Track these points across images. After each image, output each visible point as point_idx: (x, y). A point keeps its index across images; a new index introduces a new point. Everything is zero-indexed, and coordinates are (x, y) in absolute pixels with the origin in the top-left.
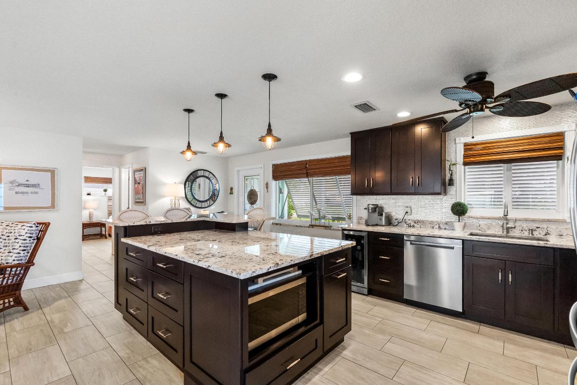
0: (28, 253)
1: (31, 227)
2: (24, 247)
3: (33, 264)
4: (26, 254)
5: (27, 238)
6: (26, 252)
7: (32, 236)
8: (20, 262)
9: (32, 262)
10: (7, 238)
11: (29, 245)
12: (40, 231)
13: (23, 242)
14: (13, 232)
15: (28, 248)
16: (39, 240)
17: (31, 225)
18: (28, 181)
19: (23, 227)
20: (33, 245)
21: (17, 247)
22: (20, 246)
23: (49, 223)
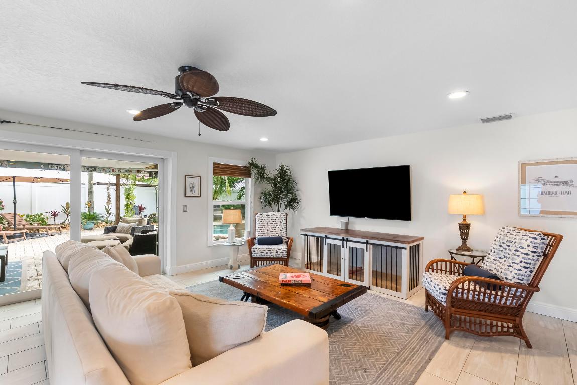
0: (531, 272)
1: (536, 238)
2: (526, 263)
3: (538, 290)
4: (529, 273)
5: (530, 253)
6: (529, 270)
7: (536, 250)
8: (521, 282)
9: (537, 286)
10: (508, 248)
11: (533, 262)
12: (548, 245)
13: (525, 256)
14: (514, 241)
15: (531, 266)
16: (547, 257)
17: (535, 236)
18: (556, 177)
19: (526, 238)
20: (539, 263)
21: (517, 261)
22: (521, 262)
23: (562, 237)
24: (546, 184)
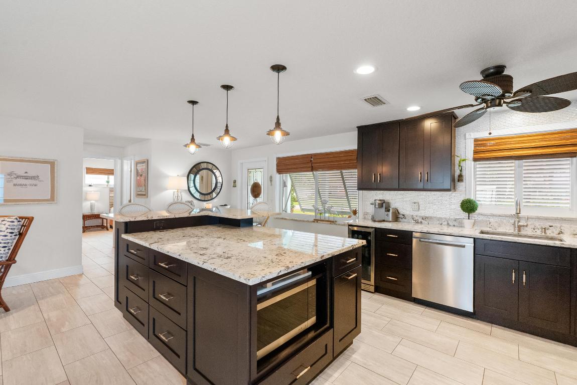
0: (9, 249)
1: (13, 222)
2: (5, 243)
3: (15, 262)
4: (7, 251)
5: (8, 234)
6: (7, 248)
7: (13, 231)
9: (14, 260)
11: (11, 241)
12: (22, 226)
13: (4, 238)
15: (9, 245)
16: (21, 235)
17: (12, 220)
18: (26, 173)
19: (4, 223)
20: (15, 241)
23: (33, 218)
24: (18, 177)
